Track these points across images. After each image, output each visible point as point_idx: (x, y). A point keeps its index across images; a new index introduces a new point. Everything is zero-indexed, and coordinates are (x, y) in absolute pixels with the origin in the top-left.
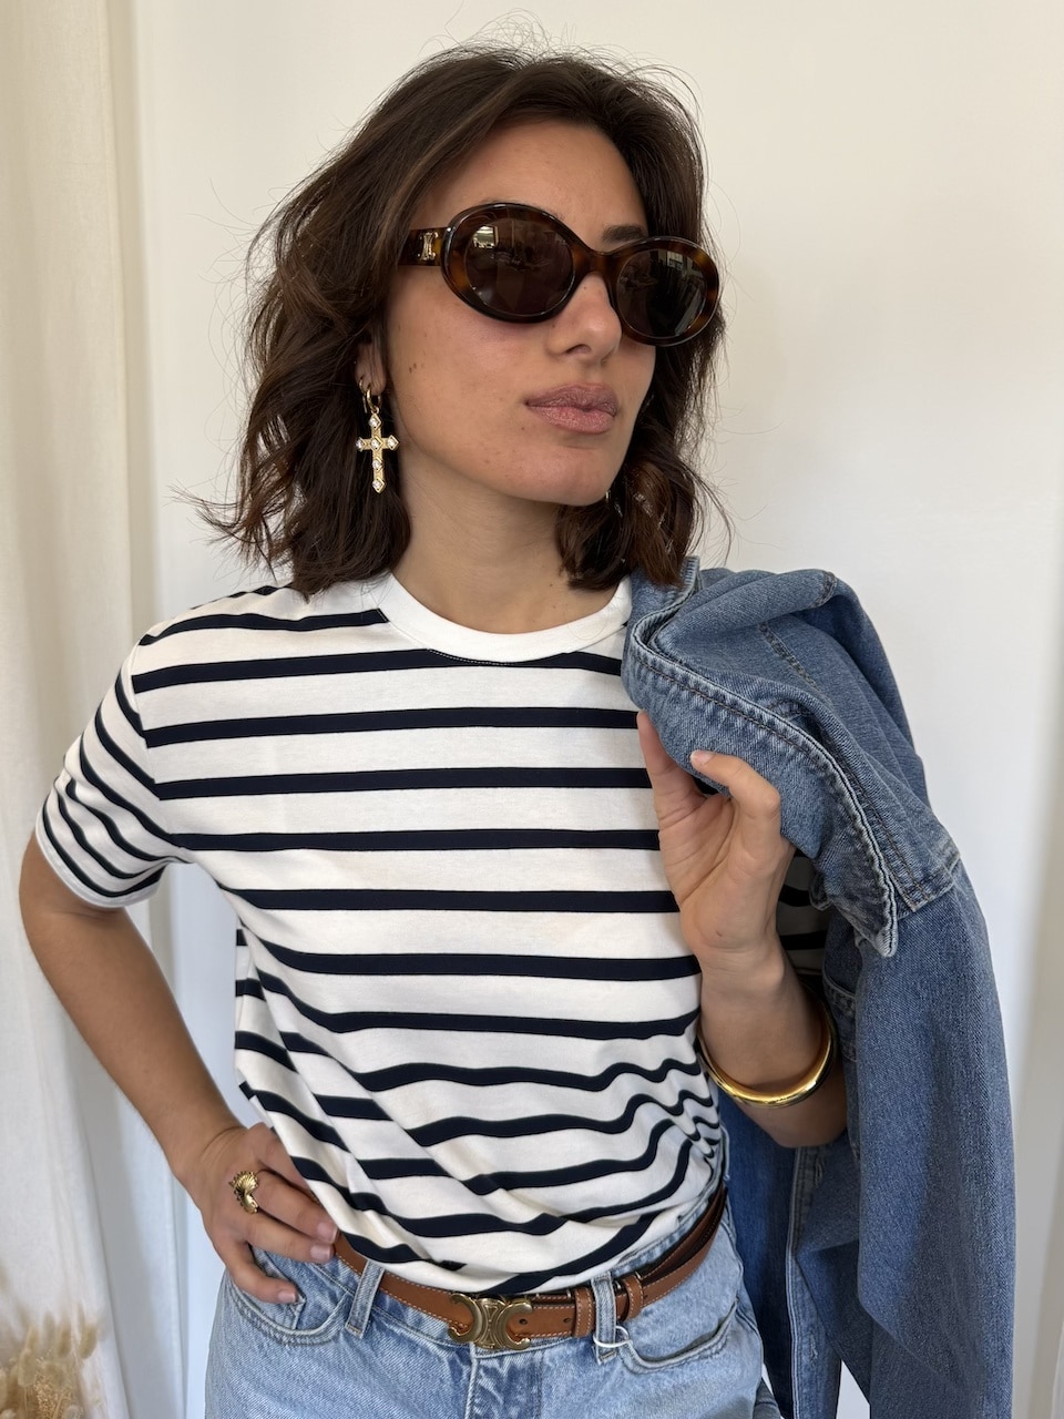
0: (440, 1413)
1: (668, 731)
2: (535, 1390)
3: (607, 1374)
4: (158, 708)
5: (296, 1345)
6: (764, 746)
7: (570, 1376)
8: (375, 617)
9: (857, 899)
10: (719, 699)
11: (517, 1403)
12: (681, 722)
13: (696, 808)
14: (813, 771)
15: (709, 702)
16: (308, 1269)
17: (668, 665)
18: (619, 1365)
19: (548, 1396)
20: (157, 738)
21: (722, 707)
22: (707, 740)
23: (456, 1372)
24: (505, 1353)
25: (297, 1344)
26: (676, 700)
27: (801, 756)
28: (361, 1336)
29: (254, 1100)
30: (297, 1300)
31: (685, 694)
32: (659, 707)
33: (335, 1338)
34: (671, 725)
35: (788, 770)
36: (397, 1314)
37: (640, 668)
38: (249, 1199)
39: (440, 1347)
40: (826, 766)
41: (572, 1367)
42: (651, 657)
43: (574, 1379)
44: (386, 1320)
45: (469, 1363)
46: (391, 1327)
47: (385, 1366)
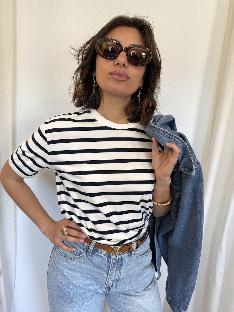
0: (105, 268)
2: (122, 262)
3: (133, 258)
7: (128, 259)
8: (95, 120)
11: (119, 264)
16: (78, 245)
18: (135, 257)
19: (124, 263)
23: (108, 260)
25: (75, 259)
28: (90, 255)
33: (84, 257)
36: (97, 251)
38: (66, 233)
39: (105, 256)
41: (128, 257)
43: (128, 260)
44: (95, 252)
45: (111, 258)
46: (96, 253)
47: (94, 261)
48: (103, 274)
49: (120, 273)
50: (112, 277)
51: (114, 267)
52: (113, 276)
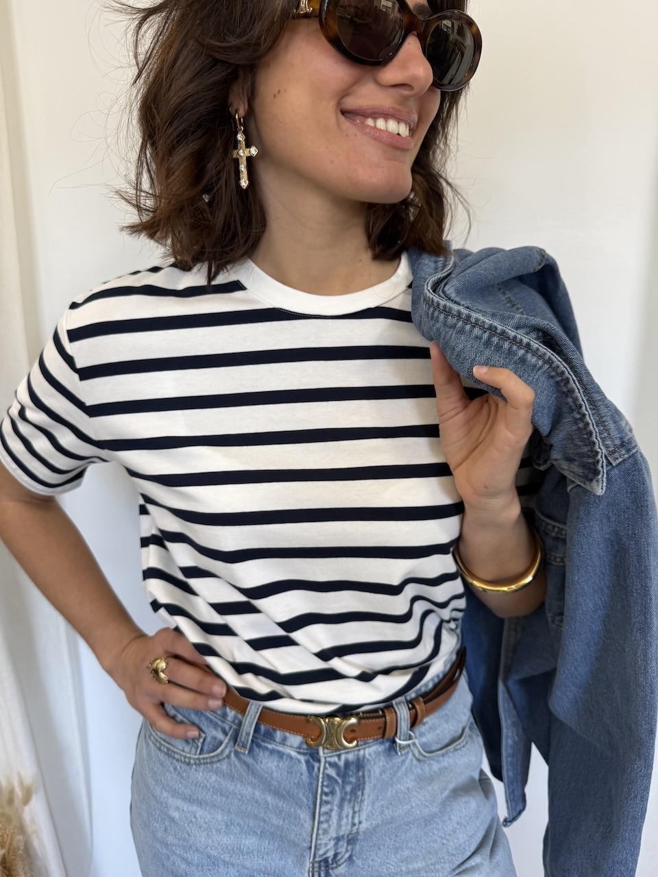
0: (301, 795)
1: (455, 354)
2: (361, 774)
3: (403, 762)
4: (88, 352)
5: (200, 764)
6: (523, 360)
7: (381, 763)
8: (236, 286)
9: (575, 460)
10: (492, 329)
11: (350, 783)
12: (465, 347)
13: (466, 407)
14: (552, 377)
15: (485, 332)
16: (205, 716)
17: (455, 307)
18: (410, 756)
19: (370, 776)
20: (87, 373)
21: (494, 335)
22: (484, 358)
23: (310, 767)
24: (342, 752)
26: (462, 331)
27: (546, 366)
28: (247, 752)
29: (162, 611)
30: (200, 736)
31: (468, 327)
32: (448, 337)
33: (228, 757)
34: (457, 349)
35: (537, 377)
36: (269, 736)
37: (434, 311)
38: (162, 675)
39: (299, 753)
40: (563, 373)
41: (382, 758)
42: (442, 303)
43: (384, 766)
44: (263, 741)
45: (319, 761)
46: (266, 745)
47: (263, 769)
48: (297, 817)
49: (357, 815)
50: (330, 826)
51: (332, 793)
52: (331, 823)
